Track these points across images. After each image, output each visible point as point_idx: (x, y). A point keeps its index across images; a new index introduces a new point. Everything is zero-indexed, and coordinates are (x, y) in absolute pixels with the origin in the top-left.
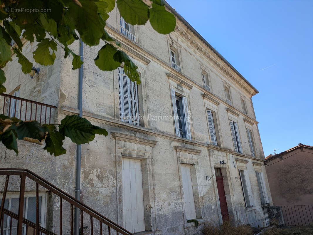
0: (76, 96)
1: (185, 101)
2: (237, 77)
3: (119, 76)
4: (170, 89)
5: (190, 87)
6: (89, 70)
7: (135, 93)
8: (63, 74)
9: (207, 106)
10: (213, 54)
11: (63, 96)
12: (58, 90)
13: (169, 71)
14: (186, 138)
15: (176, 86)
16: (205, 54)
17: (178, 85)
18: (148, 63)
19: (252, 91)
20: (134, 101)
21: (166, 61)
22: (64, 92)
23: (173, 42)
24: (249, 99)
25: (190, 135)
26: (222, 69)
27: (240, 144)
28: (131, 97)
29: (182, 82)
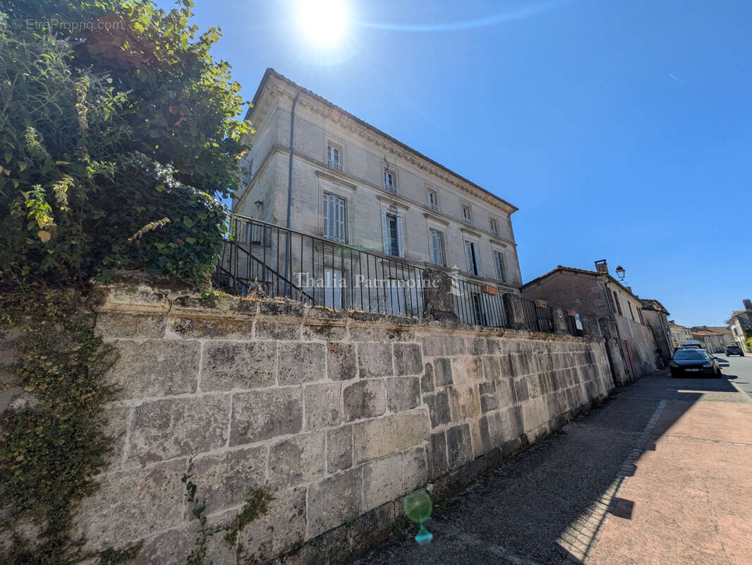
0: (286, 220)
1: (399, 222)
2: (480, 193)
3: (325, 202)
4: (380, 211)
5: (407, 208)
6: (297, 199)
7: (341, 216)
8: (276, 204)
9: (429, 226)
10: (442, 171)
11: (275, 220)
12: (273, 215)
13: (380, 193)
14: (398, 255)
15: (389, 207)
16: (431, 172)
17: (391, 206)
18: (355, 189)
19: (508, 208)
20: (340, 222)
21: (378, 184)
22: (276, 217)
23: (388, 166)
24: (506, 218)
25: (403, 253)
26: (457, 186)
27: (478, 267)
28: (337, 219)
29: (395, 203)
